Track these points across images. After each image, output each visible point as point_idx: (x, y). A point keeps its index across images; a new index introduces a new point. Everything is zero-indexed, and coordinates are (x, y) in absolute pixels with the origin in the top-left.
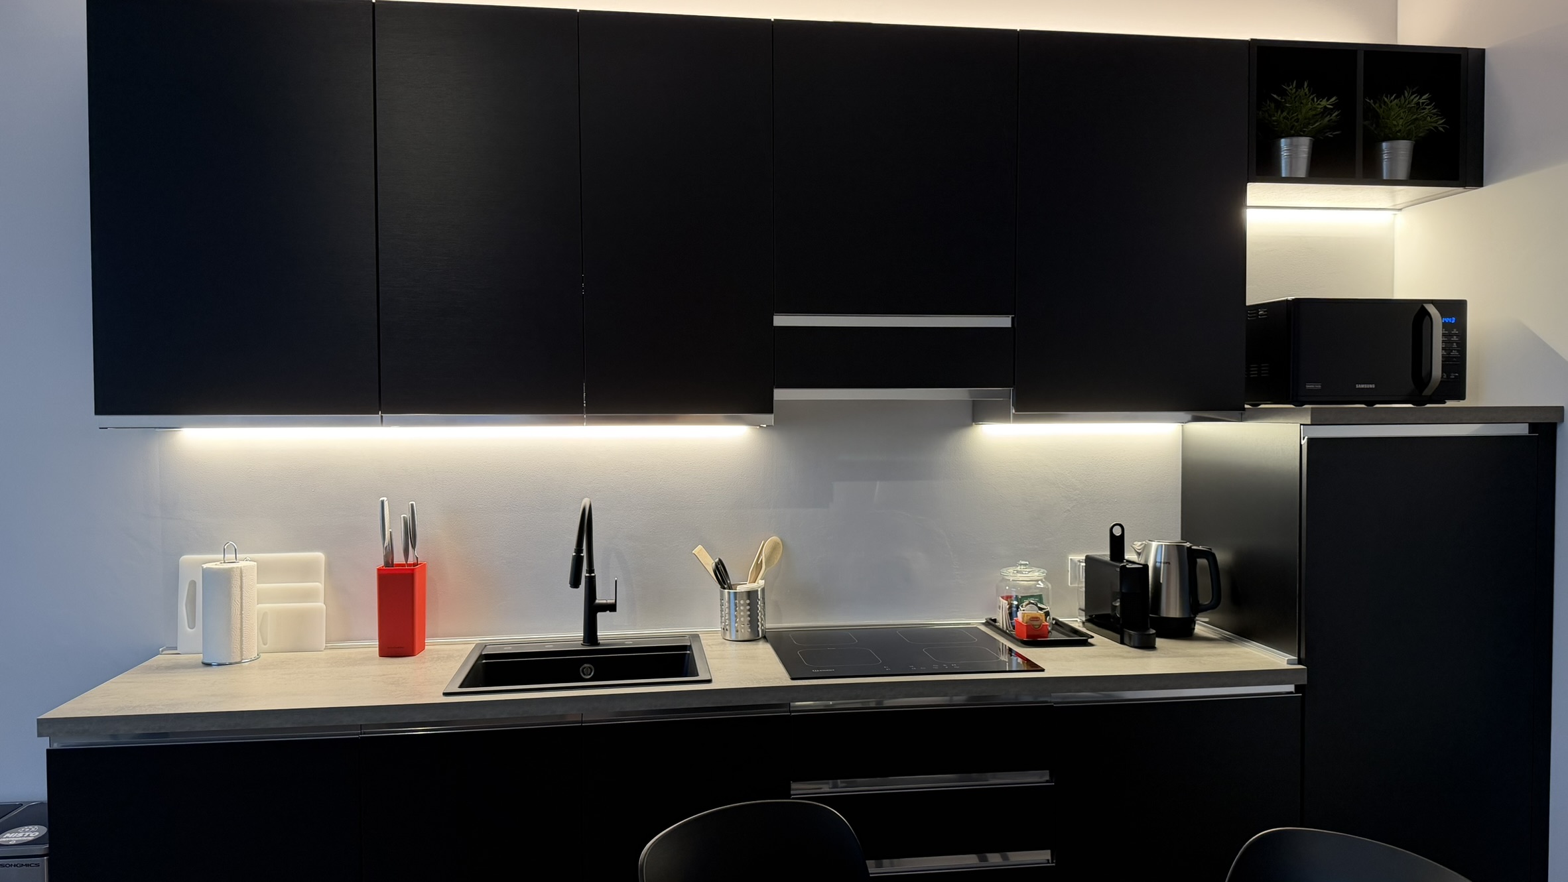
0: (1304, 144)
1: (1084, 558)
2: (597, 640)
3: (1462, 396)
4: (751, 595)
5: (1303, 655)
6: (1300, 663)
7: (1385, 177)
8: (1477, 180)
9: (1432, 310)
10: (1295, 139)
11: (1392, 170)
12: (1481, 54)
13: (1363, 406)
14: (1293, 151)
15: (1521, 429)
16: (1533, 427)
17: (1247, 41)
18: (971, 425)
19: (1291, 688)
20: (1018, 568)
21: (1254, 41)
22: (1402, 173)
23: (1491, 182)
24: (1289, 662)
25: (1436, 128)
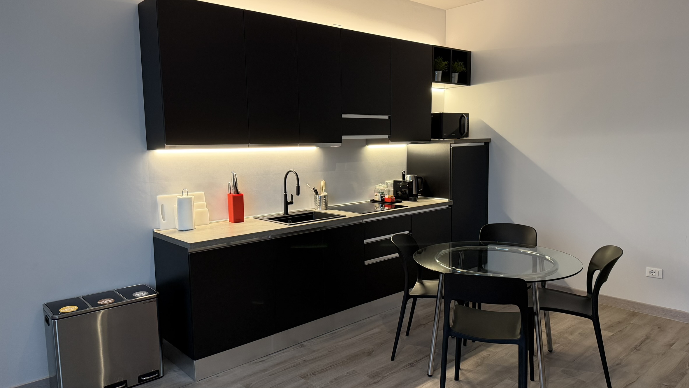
0: (441, 72)
1: (393, 181)
2: (288, 213)
3: (468, 137)
4: (325, 197)
5: (451, 198)
6: (450, 200)
7: (453, 82)
8: (470, 85)
9: (464, 115)
10: (439, 71)
11: (454, 81)
12: (471, 52)
13: (457, 139)
14: (438, 74)
15: (483, 144)
16: (485, 143)
17: (431, 45)
18: (366, 146)
19: (447, 206)
20: (380, 185)
21: (433, 46)
22: (456, 82)
23: (471, 85)
24: (448, 200)
25: (464, 71)
